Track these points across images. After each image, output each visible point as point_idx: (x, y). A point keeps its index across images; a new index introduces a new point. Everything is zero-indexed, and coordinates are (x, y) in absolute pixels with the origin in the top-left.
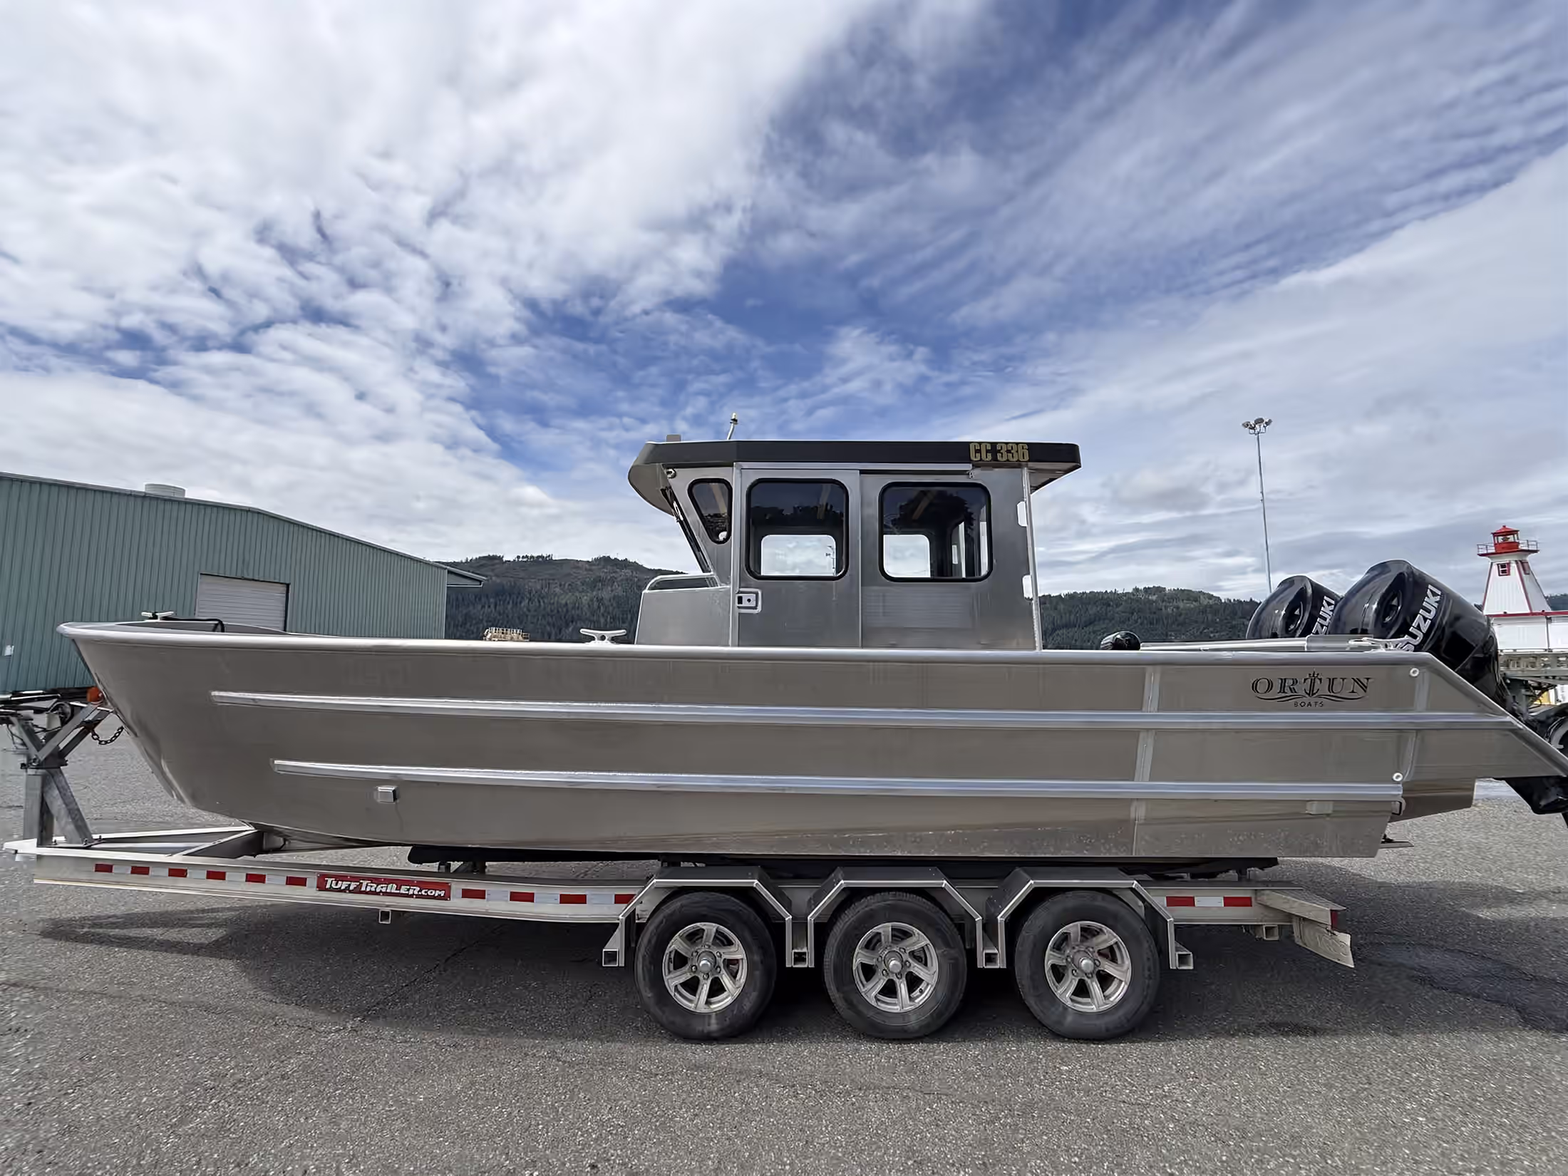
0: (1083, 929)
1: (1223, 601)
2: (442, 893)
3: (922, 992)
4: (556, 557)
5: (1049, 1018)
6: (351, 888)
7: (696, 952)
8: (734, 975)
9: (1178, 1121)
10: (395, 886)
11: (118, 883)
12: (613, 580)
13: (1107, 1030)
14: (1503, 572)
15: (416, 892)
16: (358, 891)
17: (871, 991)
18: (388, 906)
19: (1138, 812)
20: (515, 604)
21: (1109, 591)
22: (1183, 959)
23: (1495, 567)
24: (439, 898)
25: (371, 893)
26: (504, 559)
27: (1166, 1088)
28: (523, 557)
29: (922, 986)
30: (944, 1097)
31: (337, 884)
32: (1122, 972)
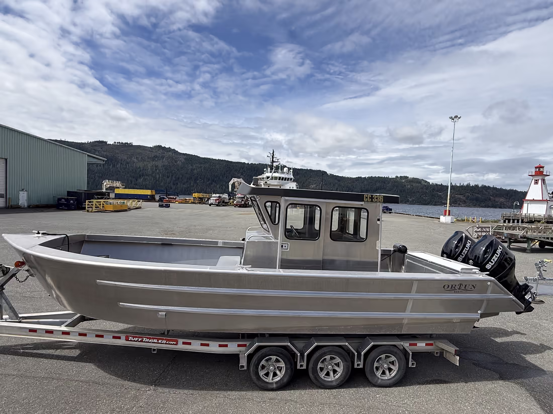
0: (386, 356)
1: (431, 184)
2: (175, 343)
3: (337, 375)
4: (135, 144)
5: (373, 382)
6: (139, 340)
7: (269, 364)
8: (280, 371)
9: (409, 410)
10: (156, 340)
11: (40, 336)
12: (163, 157)
13: (390, 384)
14: (536, 183)
15: (165, 342)
16: (142, 341)
17: (322, 375)
18: (155, 347)
19: (405, 322)
20: (114, 166)
21: (385, 177)
22: (413, 364)
23: (533, 181)
24: (174, 344)
25: (147, 342)
26: (108, 143)
27: (405, 401)
28: (117, 143)
29: (338, 373)
30: (345, 406)
31: (133, 339)
32: (395, 368)
